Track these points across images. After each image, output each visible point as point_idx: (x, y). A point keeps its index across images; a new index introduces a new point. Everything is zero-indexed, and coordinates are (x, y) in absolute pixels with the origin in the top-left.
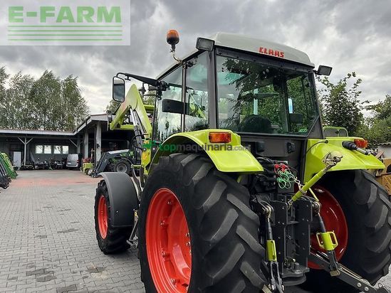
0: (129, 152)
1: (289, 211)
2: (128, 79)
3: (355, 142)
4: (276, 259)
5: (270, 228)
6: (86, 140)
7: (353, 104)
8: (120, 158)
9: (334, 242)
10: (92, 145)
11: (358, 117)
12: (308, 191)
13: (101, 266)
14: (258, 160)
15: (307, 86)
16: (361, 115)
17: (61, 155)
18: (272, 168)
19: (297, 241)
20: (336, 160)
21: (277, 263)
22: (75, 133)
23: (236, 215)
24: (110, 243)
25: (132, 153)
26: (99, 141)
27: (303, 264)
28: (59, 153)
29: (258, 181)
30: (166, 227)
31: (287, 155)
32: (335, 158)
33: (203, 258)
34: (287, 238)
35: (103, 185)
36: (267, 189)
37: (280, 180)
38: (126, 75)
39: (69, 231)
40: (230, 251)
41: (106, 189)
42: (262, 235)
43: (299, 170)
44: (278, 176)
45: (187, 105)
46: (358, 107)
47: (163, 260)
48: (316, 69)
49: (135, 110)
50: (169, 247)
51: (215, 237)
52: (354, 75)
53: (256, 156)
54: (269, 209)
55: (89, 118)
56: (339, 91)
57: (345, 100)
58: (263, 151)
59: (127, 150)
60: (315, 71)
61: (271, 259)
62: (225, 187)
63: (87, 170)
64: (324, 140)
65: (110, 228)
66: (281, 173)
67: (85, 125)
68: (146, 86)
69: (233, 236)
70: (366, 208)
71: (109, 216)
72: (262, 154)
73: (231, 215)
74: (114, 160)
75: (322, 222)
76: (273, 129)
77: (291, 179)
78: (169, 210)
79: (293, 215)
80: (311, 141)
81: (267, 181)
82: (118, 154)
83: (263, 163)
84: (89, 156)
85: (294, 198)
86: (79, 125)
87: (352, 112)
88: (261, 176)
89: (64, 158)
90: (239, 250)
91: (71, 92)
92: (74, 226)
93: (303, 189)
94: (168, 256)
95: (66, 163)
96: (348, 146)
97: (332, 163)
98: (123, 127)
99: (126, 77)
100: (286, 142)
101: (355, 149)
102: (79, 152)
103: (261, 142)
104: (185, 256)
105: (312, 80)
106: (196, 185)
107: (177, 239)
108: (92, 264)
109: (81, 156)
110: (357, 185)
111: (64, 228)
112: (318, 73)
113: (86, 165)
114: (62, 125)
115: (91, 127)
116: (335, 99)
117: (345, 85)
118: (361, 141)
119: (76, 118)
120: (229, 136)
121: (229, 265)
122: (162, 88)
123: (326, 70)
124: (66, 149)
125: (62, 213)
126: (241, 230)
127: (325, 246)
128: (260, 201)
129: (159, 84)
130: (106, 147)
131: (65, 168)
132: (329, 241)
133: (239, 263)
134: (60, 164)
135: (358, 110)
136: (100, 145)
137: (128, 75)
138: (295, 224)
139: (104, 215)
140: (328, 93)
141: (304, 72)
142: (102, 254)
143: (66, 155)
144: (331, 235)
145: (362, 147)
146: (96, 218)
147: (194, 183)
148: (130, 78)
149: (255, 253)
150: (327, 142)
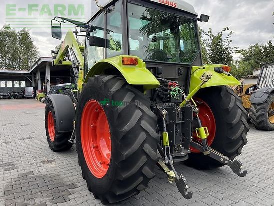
0: (71, 85)
1: (178, 114)
2: (63, 22)
3: (222, 68)
4: (168, 145)
5: (165, 125)
6: (39, 77)
7: (226, 49)
8: (65, 89)
9: (206, 134)
10: (43, 80)
11: (229, 59)
12: (190, 100)
13: (51, 159)
14: (158, 80)
15: (192, 29)
16: (231, 57)
17: (21, 88)
18: (167, 86)
19: (183, 135)
20: (208, 78)
21: (169, 147)
22: (30, 72)
23: (140, 114)
24: (57, 144)
25: (73, 86)
26: (48, 77)
27: (186, 148)
28: (19, 87)
29: (158, 94)
30: (95, 128)
31: (177, 77)
32: (207, 76)
33: (118, 142)
34: (176, 132)
35: (50, 104)
36: (164, 101)
37: (172, 93)
38: (62, 19)
39: (27, 139)
40: (136, 137)
41: (53, 107)
42: (160, 130)
43: (186, 88)
44: (171, 91)
45: (108, 41)
46: (229, 51)
47: (94, 150)
48: (199, 17)
49: (71, 49)
50: (97, 141)
51: (126, 128)
52: (228, 29)
53: (156, 77)
54: (164, 112)
55: (40, 60)
56: (217, 41)
57: (221, 47)
58: (161, 74)
59: (70, 84)
60: (198, 19)
61: (165, 144)
62: (134, 96)
63: (41, 99)
64: (203, 67)
65: (56, 133)
66: (172, 88)
67: (37, 65)
68: (79, 29)
69: (138, 128)
70: (227, 111)
71: (55, 125)
72: (160, 76)
73: (137, 114)
74: (61, 91)
75: (199, 121)
76: (168, 59)
77: (179, 93)
78: (97, 116)
79: (181, 117)
80: (194, 68)
81: (163, 95)
82: (64, 87)
83: (161, 82)
84: (42, 88)
85: (181, 105)
86: (32, 65)
87: (225, 55)
88: (159, 92)
89: (23, 91)
90: (142, 136)
91: (26, 41)
92: (31, 135)
93: (186, 99)
94: (97, 148)
95: (24, 94)
96: (218, 71)
97: (206, 80)
98: (64, 63)
99: (62, 21)
100: (177, 68)
101: (222, 72)
102: (34, 85)
103: (160, 67)
104: (108, 146)
105: (195, 25)
106: (113, 95)
107: (102, 135)
108: (44, 158)
109: (36, 89)
110: (222, 96)
111: (24, 137)
112: (200, 20)
113: (40, 95)
114: (20, 66)
115: (42, 67)
116: (214, 46)
117: (221, 36)
118: (226, 67)
119: (30, 61)
120: (136, 60)
121: (135, 146)
122: (90, 30)
123: (205, 18)
124: (24, 84)
125: (22, 127)
126: (145, 124)
127: (201, 137)
128: (159, 107)
129: (87, 27)
130: (54, 82)
131: (23, 98)
132: (203, 133)
133: (142, 145)
134: (20, 95)
135: (229, 53)
136: (50, 80)
137: (63, 19)
138: (182, 123)
139: (52, 126)
140: (210, 42)
141: (190, 19)
142: (52, 152)
143: (24, 88)
144: (205, 129)
145: (227, 71)
146: (47, 128)
147: (112, 93)
148: (65, 21)
149: (154, 138)
150: (204, 68)
